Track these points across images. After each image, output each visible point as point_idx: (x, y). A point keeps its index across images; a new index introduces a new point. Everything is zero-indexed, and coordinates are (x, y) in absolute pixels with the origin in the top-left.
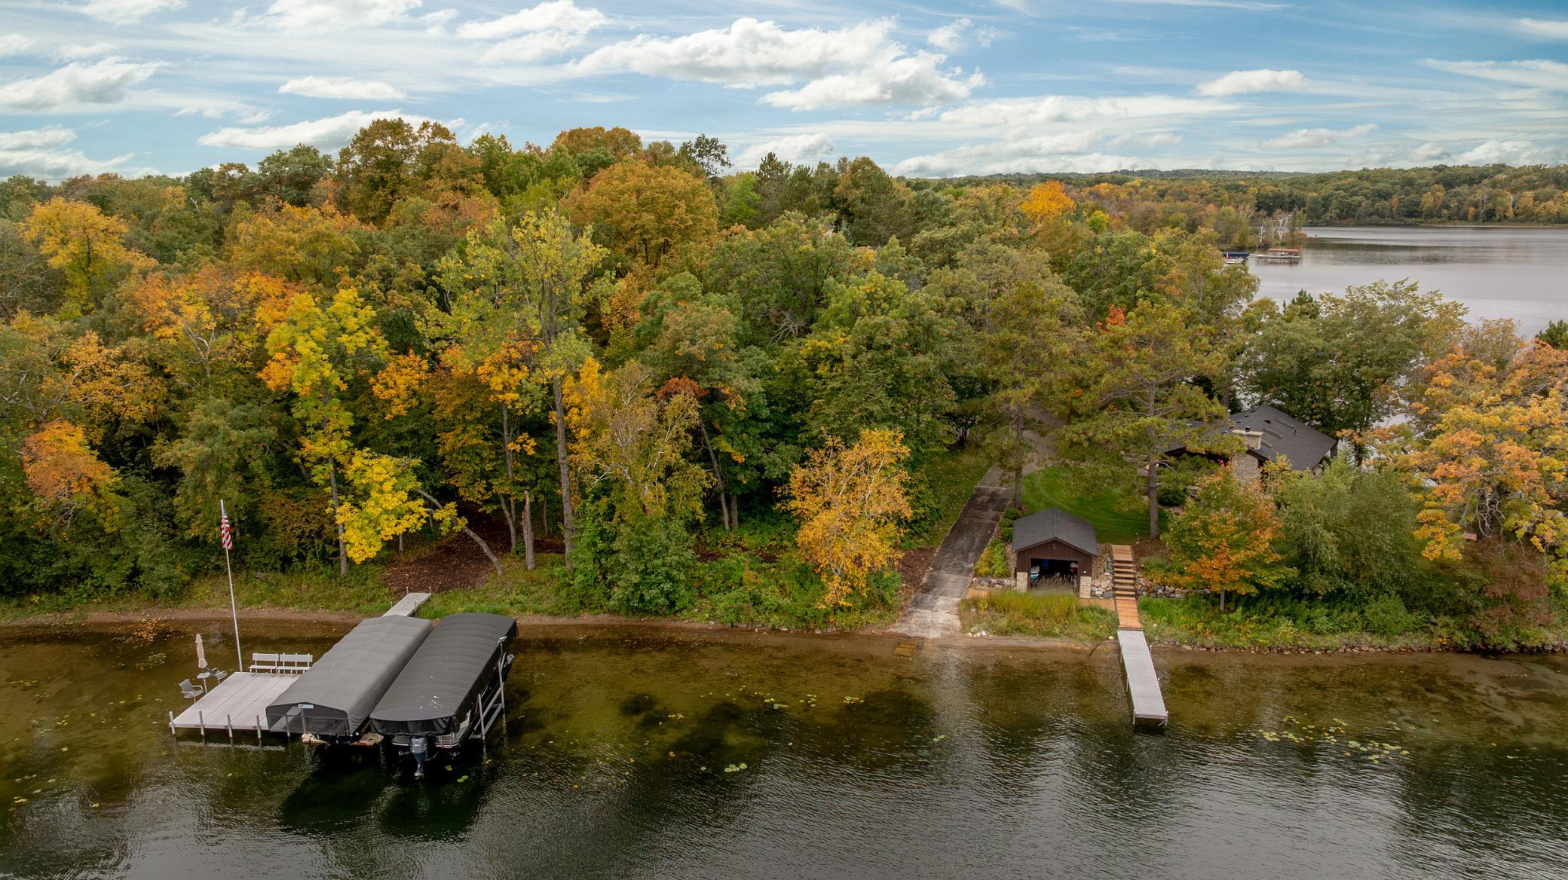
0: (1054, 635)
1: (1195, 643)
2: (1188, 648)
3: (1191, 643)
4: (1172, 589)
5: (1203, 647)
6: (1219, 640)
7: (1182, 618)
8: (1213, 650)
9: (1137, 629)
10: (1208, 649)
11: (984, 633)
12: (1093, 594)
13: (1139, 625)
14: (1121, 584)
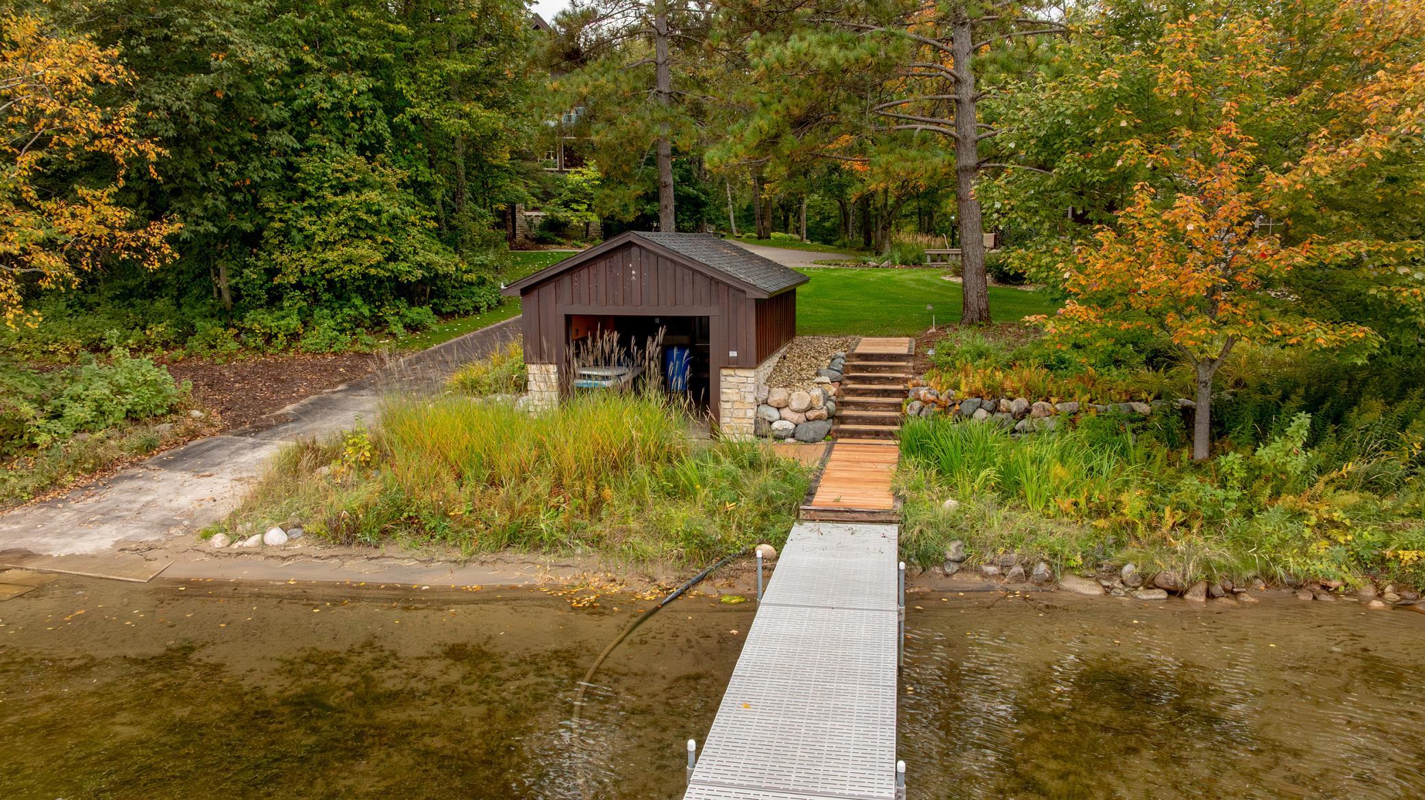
0: (535, 542)
1: (1115, 571)
2: (1090, 589)
3: (1095, 566)
4: (1021, 402)
5: (1149, 583)
6: (1217, 551)
7: (1057, 470)
8: (1196, 597)
9: (873, 517)
10: (1175, 593)
11: (275, 536)
12: (762, 429)
13: (884, 501)
14: (864, 406)
